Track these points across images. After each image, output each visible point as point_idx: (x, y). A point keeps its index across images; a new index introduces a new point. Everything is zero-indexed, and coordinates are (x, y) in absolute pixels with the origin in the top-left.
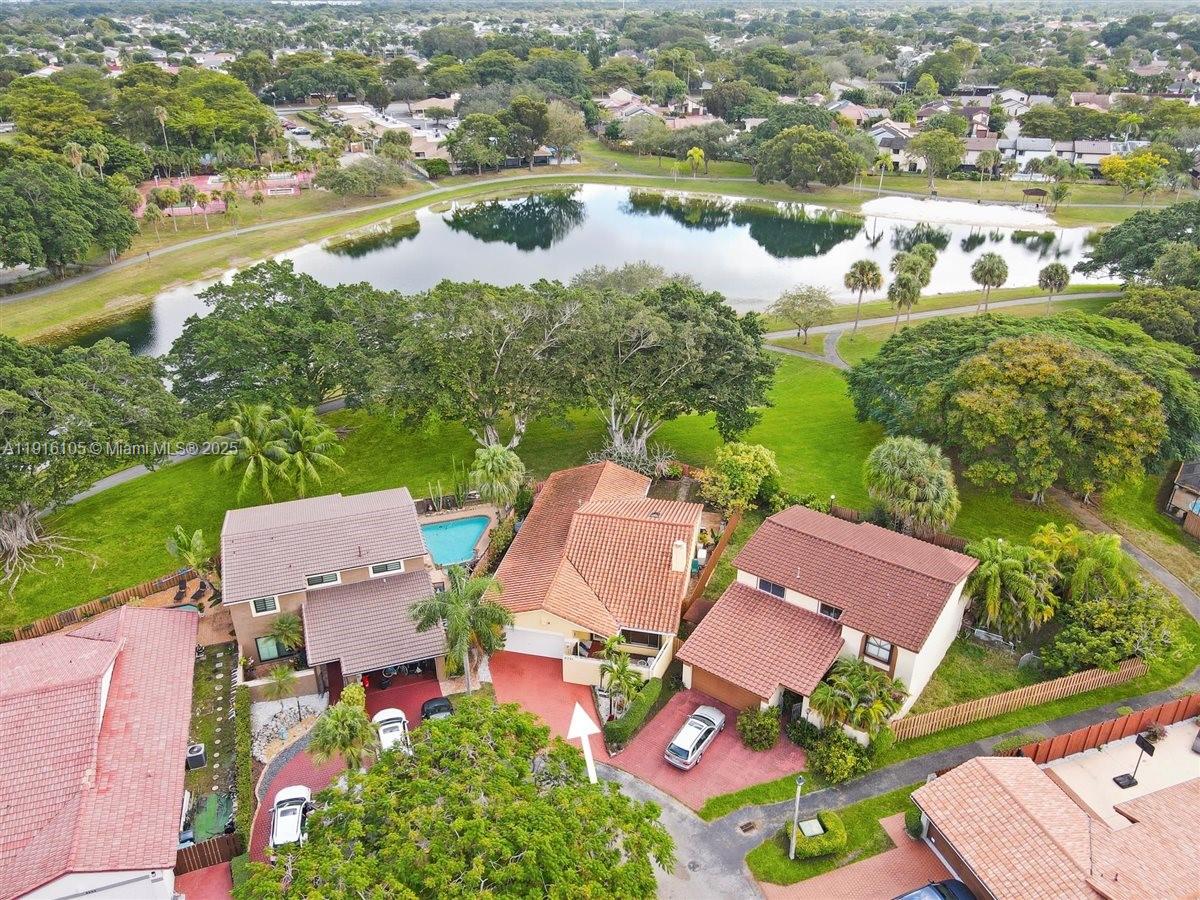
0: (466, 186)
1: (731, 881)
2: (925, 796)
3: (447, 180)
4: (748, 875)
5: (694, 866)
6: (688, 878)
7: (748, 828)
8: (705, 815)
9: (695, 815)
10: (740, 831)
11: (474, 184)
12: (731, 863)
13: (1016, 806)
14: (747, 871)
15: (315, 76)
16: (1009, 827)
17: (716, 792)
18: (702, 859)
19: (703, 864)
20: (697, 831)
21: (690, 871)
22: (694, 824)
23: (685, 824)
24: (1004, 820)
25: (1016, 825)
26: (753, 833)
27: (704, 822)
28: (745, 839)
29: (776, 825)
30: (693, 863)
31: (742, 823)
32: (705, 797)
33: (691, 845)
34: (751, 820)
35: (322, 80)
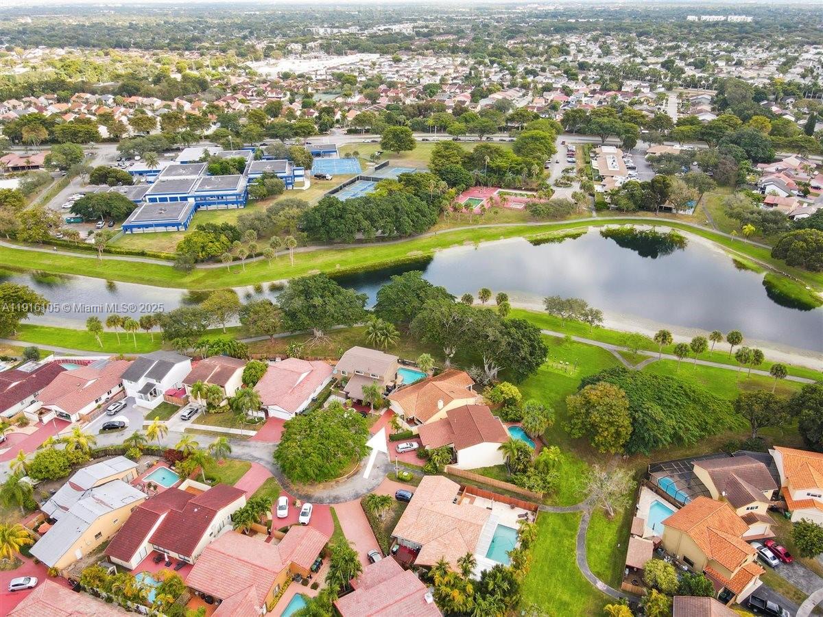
0: (611, 218)
3: (605, 212)
4: (386, 475)
5: (378, 467)
11: (616, 218)
15: (600, 126)
20: (386, 463)
35: (603, 129)
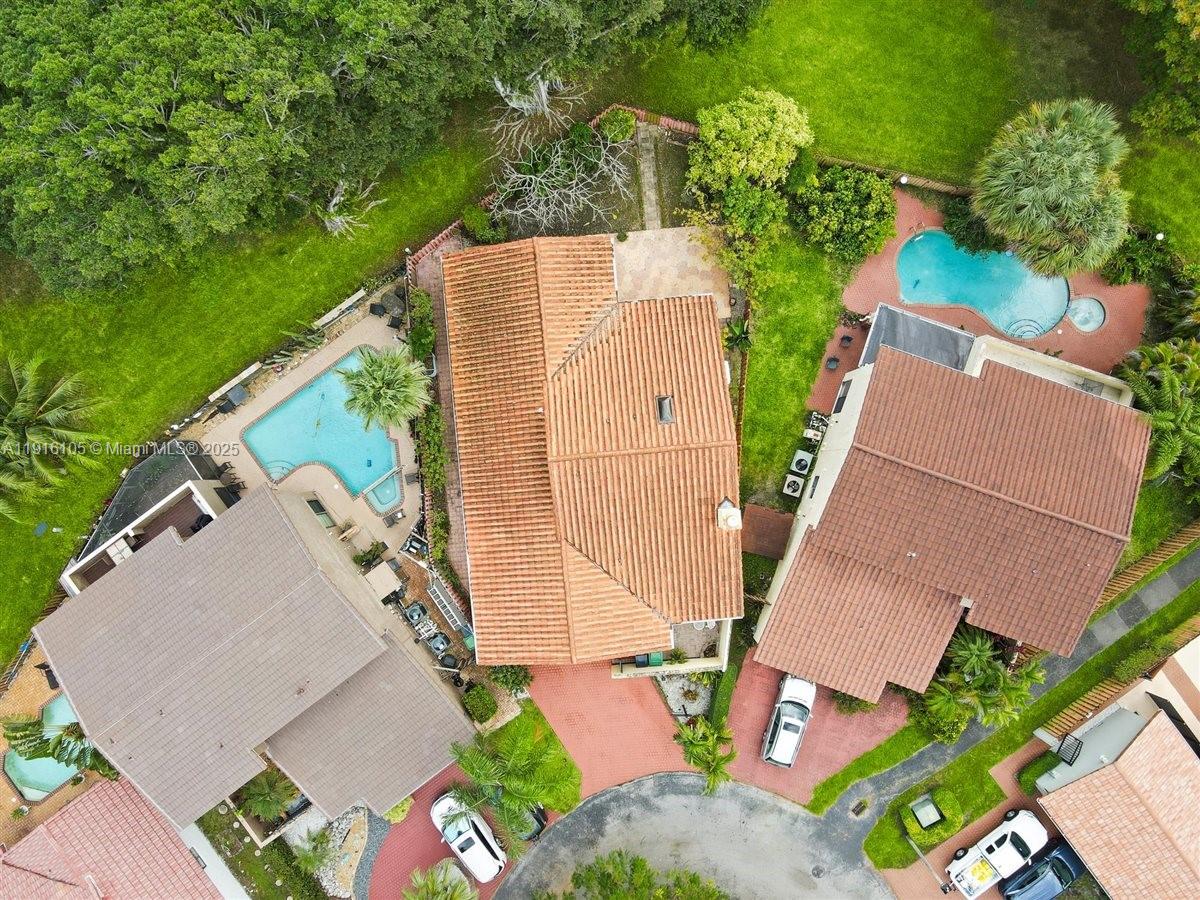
1: (854, 878)
2: (1053, 803)
4: (869, 865)
5: (818, 872)
6: (814, 887)
7: (859, 810)
8: (814, 807)
9: (807, 811)
10: (852, 815)
12: (851, 858)
13: (1150, 819)
14: (868, 862)
16: (1139, 839)
17: (822, 776)
18: (824, 862)
19: (825, 867)
20: (812, 829)
21: (815, 879)
22: (807, 822)
23: (799, 825)
24: (1135, 832)
25: (1147, 837)
26: (866, 814)
27: (816, 816)
28: (859, 823)
29: (886, 798)
30: (816, 868)
31: (853, 805)
32: (811, 786)
33: (809, 848)
34: (861, 799)
